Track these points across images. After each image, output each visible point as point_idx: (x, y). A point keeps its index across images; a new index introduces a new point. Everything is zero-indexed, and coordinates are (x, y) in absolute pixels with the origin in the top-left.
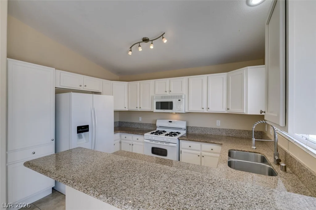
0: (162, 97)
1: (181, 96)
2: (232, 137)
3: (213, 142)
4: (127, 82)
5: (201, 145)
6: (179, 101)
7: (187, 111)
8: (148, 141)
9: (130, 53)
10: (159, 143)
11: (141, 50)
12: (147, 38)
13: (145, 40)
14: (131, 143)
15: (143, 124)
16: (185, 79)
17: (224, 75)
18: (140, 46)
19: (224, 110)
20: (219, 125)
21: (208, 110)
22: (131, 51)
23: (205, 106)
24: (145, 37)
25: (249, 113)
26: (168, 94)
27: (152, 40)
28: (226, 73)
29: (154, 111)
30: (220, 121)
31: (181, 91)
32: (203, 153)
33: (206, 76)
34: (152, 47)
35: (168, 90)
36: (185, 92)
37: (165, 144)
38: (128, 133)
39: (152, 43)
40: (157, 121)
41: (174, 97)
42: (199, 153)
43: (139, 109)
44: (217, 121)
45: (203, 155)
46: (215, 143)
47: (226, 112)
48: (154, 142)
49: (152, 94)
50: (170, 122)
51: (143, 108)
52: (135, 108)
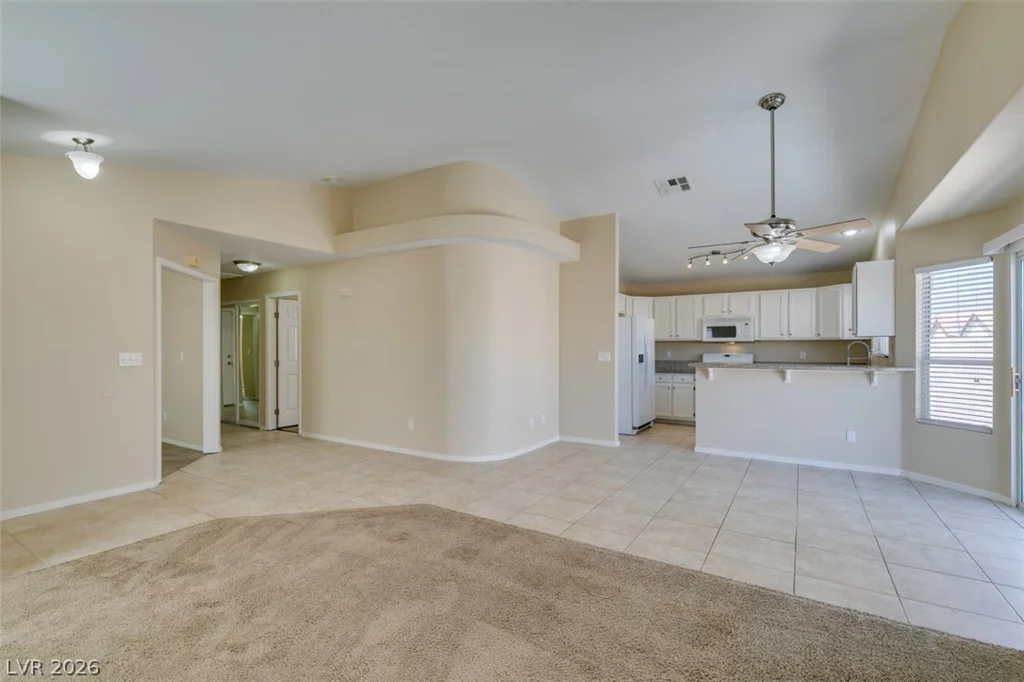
0: (718, 320)
1: (749, 319)
4: (652, 298)
6: (746, 325)
7: (757, 339)
9: (690, 266)
12: (719, 250)
13: (714, 253)
14: (670, 385)
15: (675, 362)
16: (754, 295)
18: (706, 259)
19: (812, 336)
21: (790, 336)
22: (691, 263)
23: (785, 332)
26: (726, 315)
27: (725, 254)
28: (815, 289)
29: (705, 339)
30: (804, 352)
31: (747, 310)
33: (785, 292)
34: (725, 262)
35: (725, 309)
36: (753, 312)
39: (725, 257)
40: (704, 355)
41: (739, 320)
43: (674, 339)
44: (801, 352)
47: (816, 339)
49: (698, 315)
50: (727, 356)
51: (682, 337)
52: (666, 337)
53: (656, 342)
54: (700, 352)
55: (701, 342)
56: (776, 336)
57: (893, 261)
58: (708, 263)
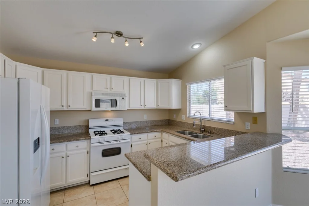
0: (103, 94)
1: (124, 95)
2: (154, 126)
3: (155, 130)
5: (148, 135)
6: (123, 99)
7: (128, 108)
8: (98, 144)
9: (94, 39)
10: (112, 143)
11: (114, 42)
12: (122, 32)
13: (119, 34)
14: (64, 154)
15: (62, 128)
16: (126, 78)
17: (154, 81)
18: (112, 37)
20: (146, 118)
21: (145, 107)
22: (95, 36)
23: (143, 104)
24: (120, 31)
25: (173, 108)
26: (109, 91)
27: (126, 38)
28: (156, 80)
29: (93, 110)
30: (146, 115)
31: (123, 89)
32: (149, 141)
33: (142, 79)
34: (127, 45)
35: (108, 86)
36: (126, 91)
37: (118, 142)
38: (60, 142)
39: (126, 41)
40: (90, 120)
41: (117, 95)
42: (146, 142)
43: (65, 108)
44: (145, 115)
45: (149, 143)
46: (157, 131)
47: (156, 108)
48: (105, 144)
49: (88, 89)
50: (106, 120)
51: (73, 107)
52: (58, 107)
53: (51, 111)
54: (87, 118)
55: (90, 110)
56: (138, 106)
57: (264, 61)
58: (113, 41)
